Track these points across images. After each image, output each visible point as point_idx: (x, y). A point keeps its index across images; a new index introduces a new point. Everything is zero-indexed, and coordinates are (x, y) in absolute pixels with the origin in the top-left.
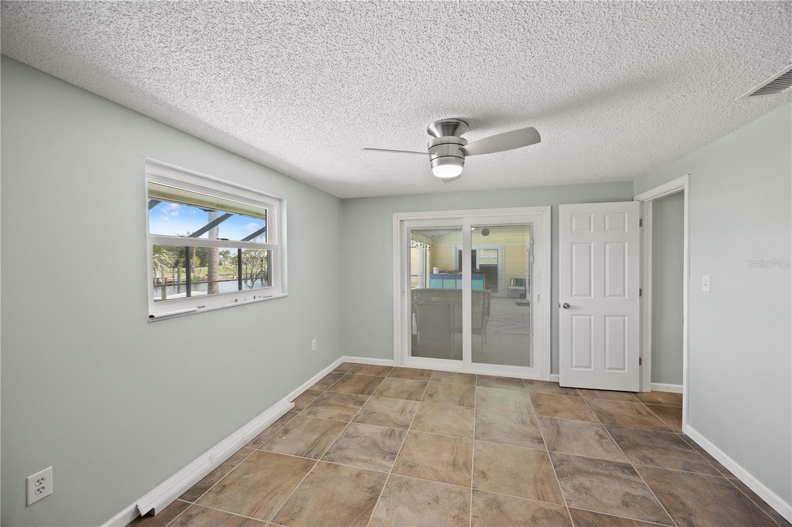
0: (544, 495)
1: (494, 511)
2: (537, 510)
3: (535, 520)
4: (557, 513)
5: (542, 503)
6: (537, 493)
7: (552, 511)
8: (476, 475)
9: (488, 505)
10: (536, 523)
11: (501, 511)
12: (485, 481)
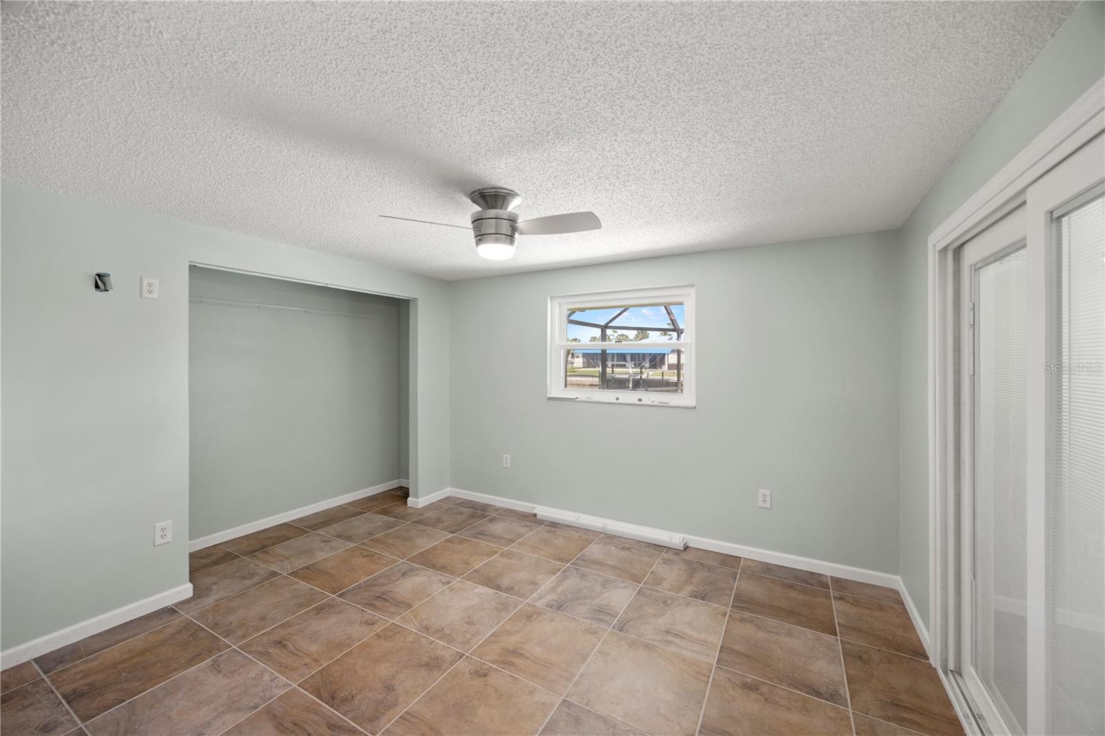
0: (407, 722)
1: (426, 660)
2: (397, 699)
3: (389, 689)
4: (377, 717)
5: (400, 711)
6: (416, 718)
7: (383, 713)
8: (485, 667)
9: (437, 658)
10: (386, 687)
11: (422, 665)
12: (469, 671)
